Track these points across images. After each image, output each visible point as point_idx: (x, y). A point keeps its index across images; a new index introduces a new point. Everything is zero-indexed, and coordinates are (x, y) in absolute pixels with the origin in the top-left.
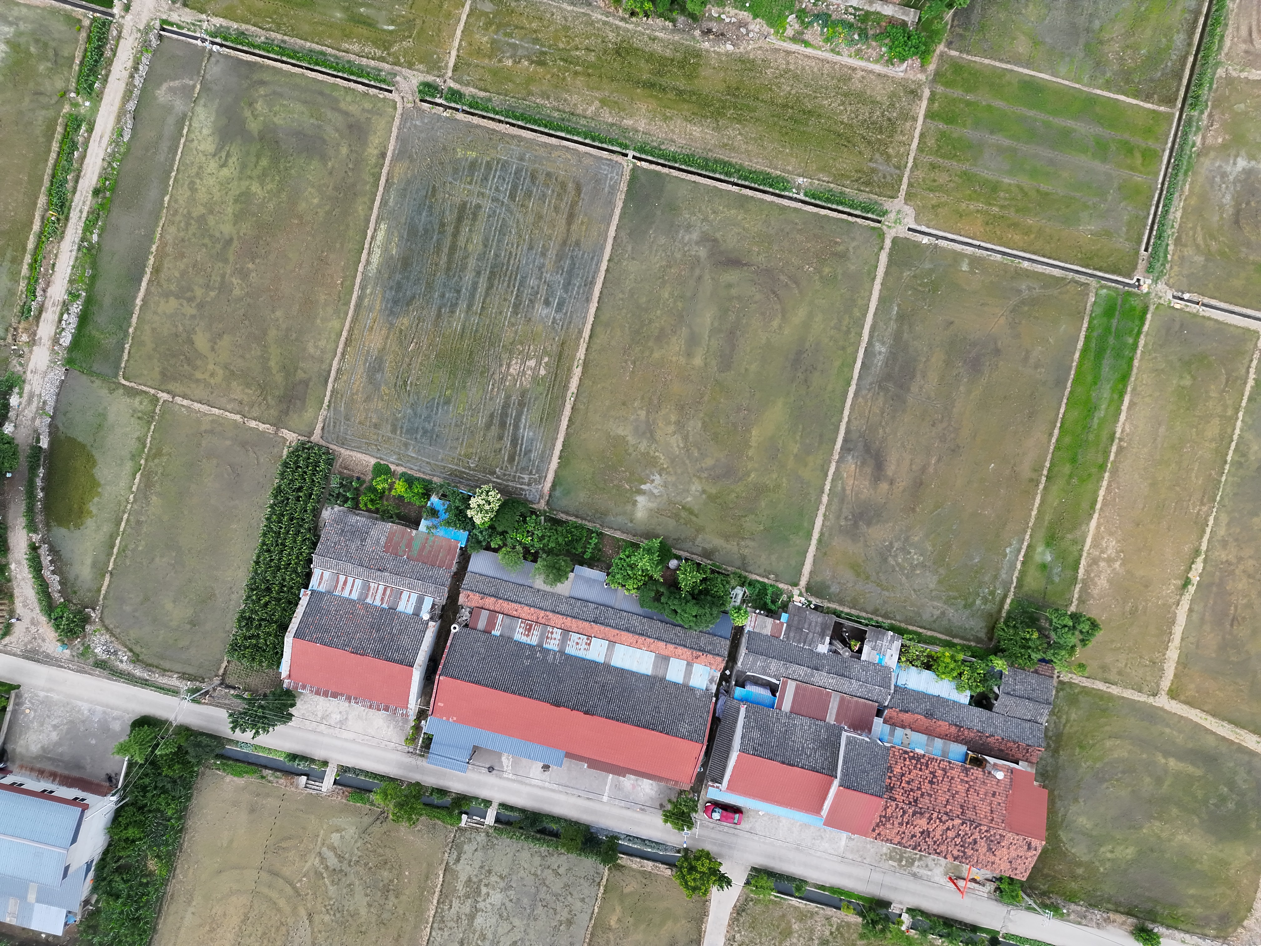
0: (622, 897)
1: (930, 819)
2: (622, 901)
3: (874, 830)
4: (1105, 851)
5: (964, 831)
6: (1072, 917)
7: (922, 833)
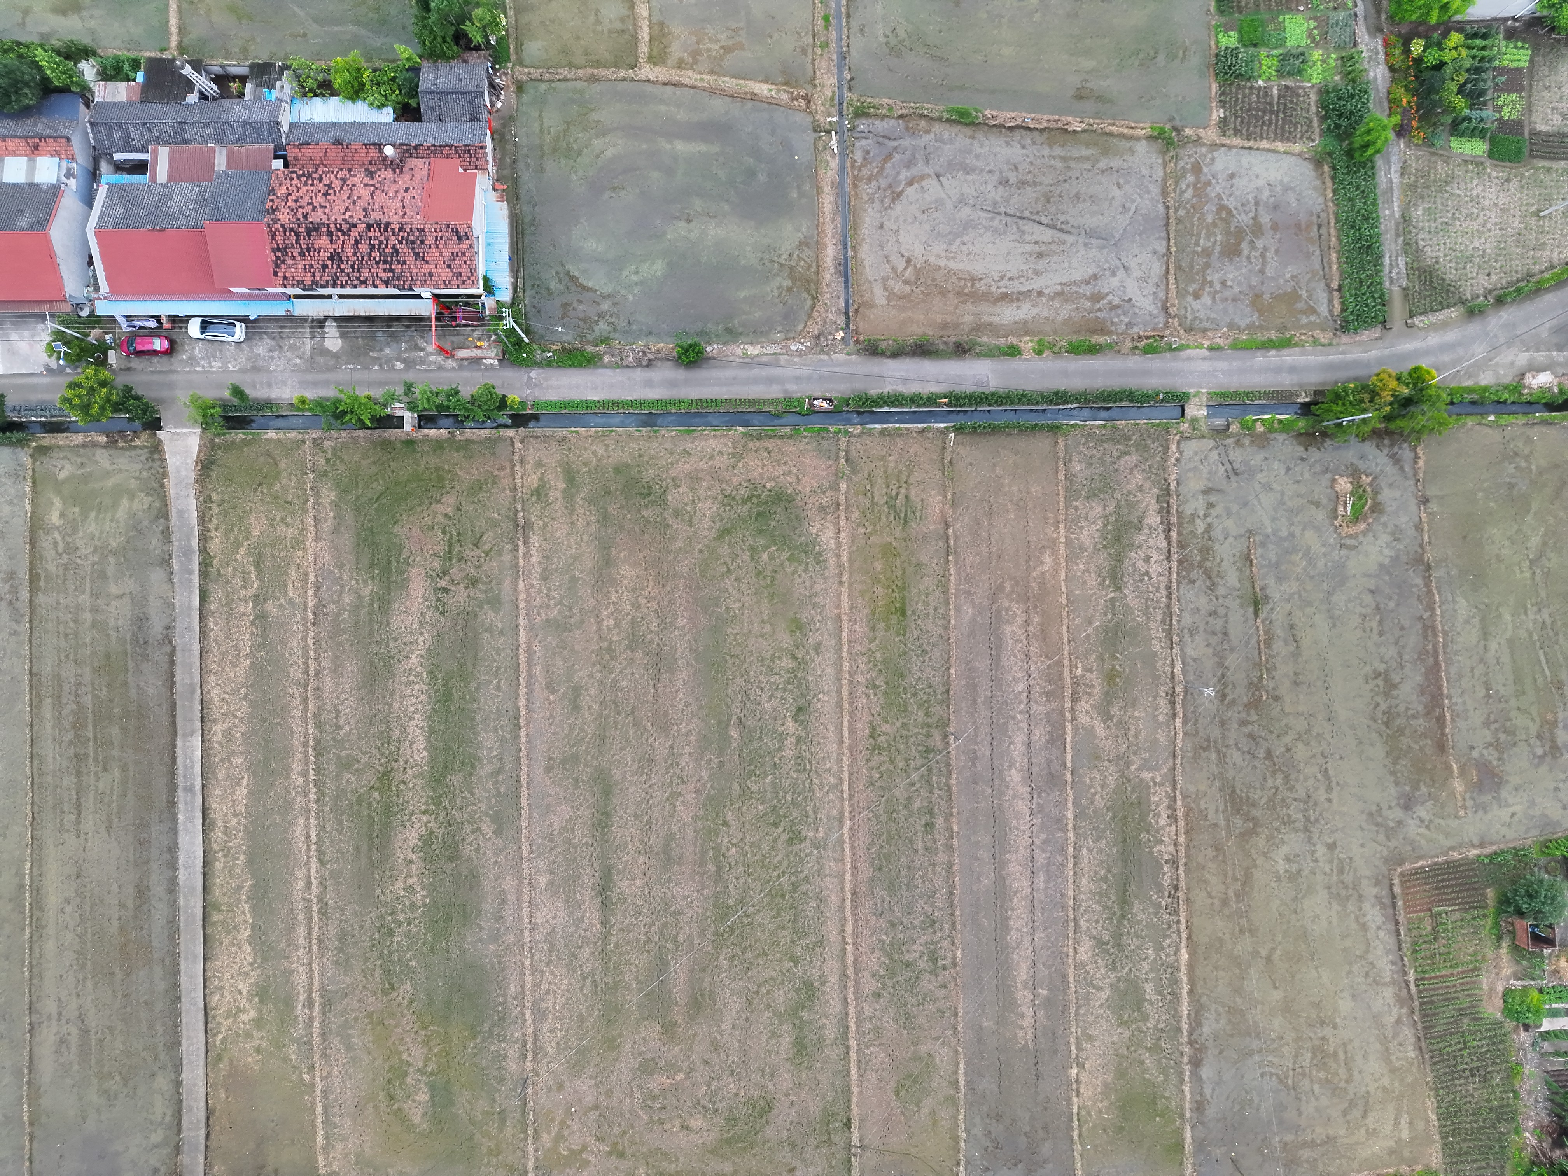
0: (58, 486)
1: (330, 234)
2: (59, 493)
3: (276, 274)
4: (628, 274)
5: (376, 238)
6: (606, 360)
7: (331, 258)
